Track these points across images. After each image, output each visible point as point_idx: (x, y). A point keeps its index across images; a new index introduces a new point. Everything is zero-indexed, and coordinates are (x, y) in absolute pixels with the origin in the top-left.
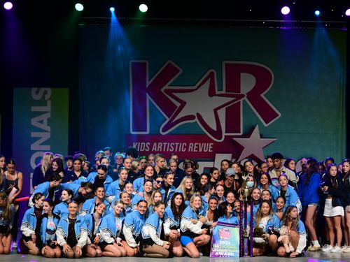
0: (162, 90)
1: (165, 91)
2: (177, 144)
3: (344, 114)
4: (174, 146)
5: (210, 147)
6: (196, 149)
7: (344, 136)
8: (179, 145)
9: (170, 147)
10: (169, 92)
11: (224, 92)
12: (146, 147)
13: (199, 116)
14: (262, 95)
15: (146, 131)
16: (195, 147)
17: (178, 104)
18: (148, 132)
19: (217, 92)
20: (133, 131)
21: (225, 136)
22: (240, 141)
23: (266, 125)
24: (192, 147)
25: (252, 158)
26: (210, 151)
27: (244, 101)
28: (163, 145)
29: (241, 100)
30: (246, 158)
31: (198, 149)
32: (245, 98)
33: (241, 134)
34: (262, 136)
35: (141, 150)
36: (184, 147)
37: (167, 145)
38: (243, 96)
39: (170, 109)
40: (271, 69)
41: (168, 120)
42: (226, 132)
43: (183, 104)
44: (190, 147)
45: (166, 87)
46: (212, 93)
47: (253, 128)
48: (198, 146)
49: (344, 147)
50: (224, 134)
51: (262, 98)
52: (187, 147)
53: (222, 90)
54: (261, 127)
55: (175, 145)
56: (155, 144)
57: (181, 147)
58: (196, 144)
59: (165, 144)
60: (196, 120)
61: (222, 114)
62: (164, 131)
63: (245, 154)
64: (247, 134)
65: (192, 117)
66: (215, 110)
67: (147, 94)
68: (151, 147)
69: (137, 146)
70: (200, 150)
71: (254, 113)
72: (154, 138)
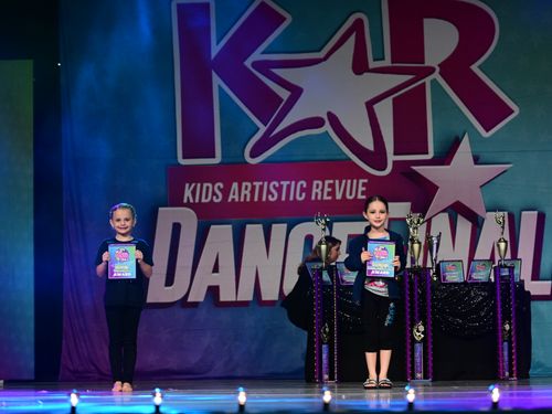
0: (248, 63)
1: (255, 65)
2: (285, 183)
4: (279, 190)
5: (361, 189)
6: (329, 194)
8: (289, 187)
9: (269, 192)
10: (264, 67)
11: (387, 62)
12: (214, 194)
13: (334, 120)
14: (475, 68)
15: (214, 157)
16: (327, 190)
17: (284, 94)
18: (217, 160)
19: (372, 64)
20: (184, 157)
21: (394, 162)
22: (430, 173)
23: (486, 135)
24: (320, 190)
25: (457, 210)
26: (360, 197)
27: (434, 82)
28: (253, 188)
29: (427, 80)
30: (444, 211)
31: (332, 193)
32: (436, 75)
33: (430, 156)
34: (477, 160)
35: (203, 200)
36: (302, 190)
37: (261, 188)
38: (431, 70)
39: (266, 105)
41: (263, 129)
42: (395, 154)
43: (296, 92)
44: (314, 191)
45: (257, 56)
46: (360, 66)
47: (457, 143)
48: (332, 186)
50: (391, 158)
51: (473, 73)
52: (308, 190)
53: (383, 59)
54: (476, 141)
55: (281, 186)
56: (235, 185)
57: (295, 190)
58: (327, 182)
59: (257, 184)
60: (327, 127)
61: (385, 112)
62: (254, 154)
63: (440, 200)
64: (444, 157)
65: (316, 122)
66: (370, 105)
67: (214, 74)
68: (226, 192)
69: (194, 193)
70: (339, 196)
71: (457, 107)
72: (233, 171)
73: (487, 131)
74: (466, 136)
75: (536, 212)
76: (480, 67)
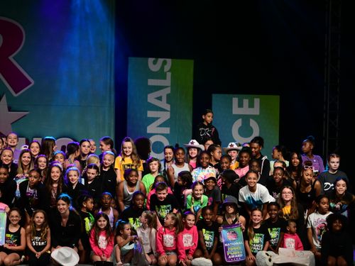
3: (113, 82)
7: (113, 110)
14: (11, 58)
23: (15, 95)
34: (10, 109)
40: (22, 25)
49: (113, 123)
51: (10, 61)
54: (10, 98)
73: (16, 93)
74: (5, 96)
75: (41, 139)
76: (14, 58)
